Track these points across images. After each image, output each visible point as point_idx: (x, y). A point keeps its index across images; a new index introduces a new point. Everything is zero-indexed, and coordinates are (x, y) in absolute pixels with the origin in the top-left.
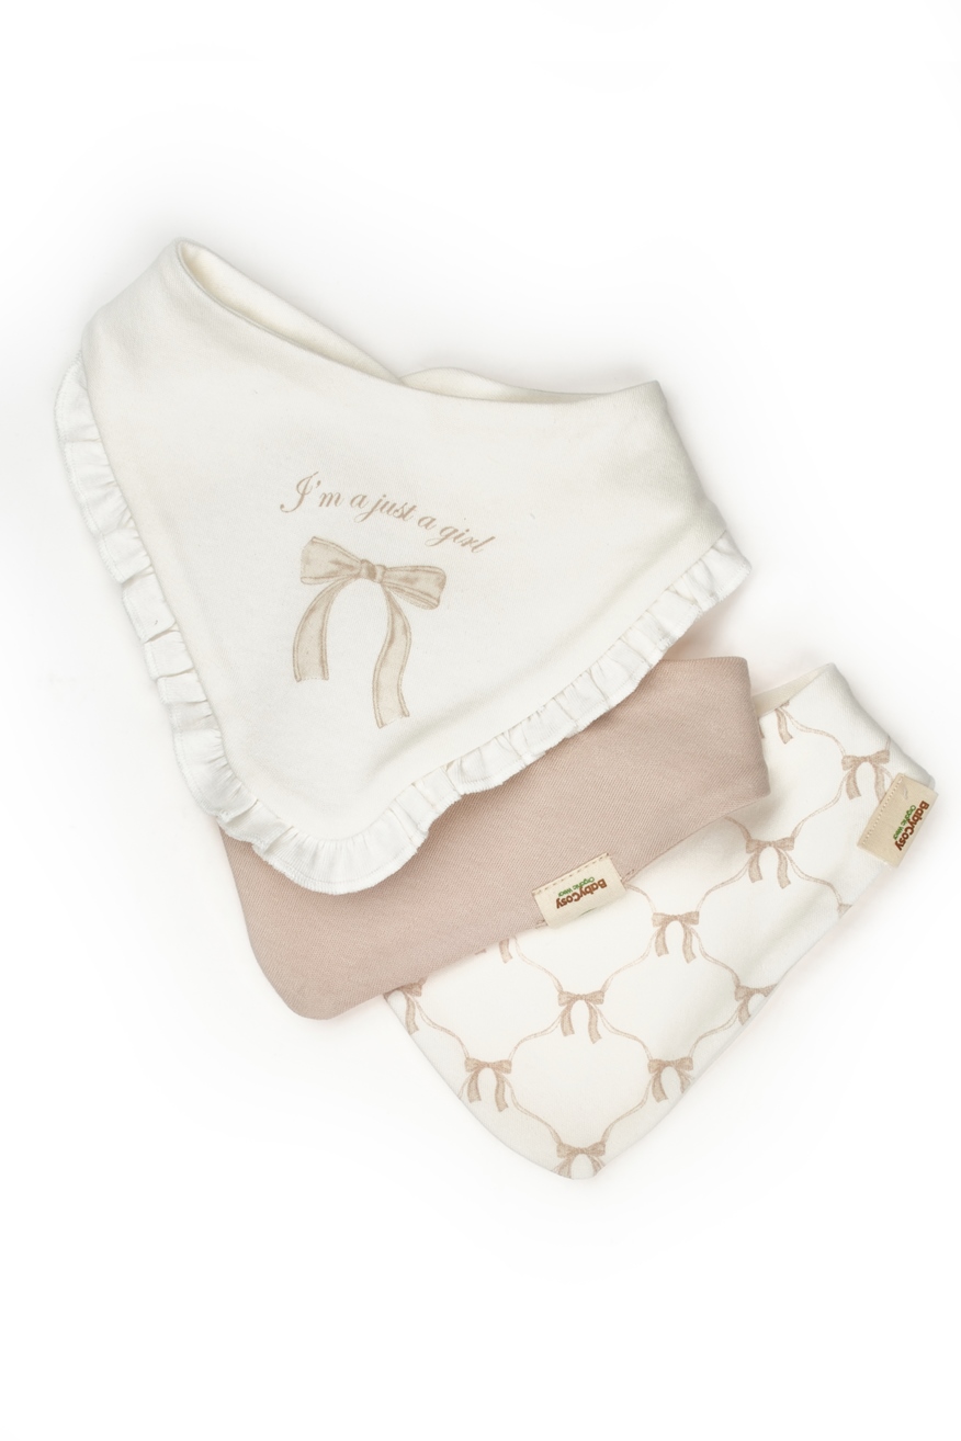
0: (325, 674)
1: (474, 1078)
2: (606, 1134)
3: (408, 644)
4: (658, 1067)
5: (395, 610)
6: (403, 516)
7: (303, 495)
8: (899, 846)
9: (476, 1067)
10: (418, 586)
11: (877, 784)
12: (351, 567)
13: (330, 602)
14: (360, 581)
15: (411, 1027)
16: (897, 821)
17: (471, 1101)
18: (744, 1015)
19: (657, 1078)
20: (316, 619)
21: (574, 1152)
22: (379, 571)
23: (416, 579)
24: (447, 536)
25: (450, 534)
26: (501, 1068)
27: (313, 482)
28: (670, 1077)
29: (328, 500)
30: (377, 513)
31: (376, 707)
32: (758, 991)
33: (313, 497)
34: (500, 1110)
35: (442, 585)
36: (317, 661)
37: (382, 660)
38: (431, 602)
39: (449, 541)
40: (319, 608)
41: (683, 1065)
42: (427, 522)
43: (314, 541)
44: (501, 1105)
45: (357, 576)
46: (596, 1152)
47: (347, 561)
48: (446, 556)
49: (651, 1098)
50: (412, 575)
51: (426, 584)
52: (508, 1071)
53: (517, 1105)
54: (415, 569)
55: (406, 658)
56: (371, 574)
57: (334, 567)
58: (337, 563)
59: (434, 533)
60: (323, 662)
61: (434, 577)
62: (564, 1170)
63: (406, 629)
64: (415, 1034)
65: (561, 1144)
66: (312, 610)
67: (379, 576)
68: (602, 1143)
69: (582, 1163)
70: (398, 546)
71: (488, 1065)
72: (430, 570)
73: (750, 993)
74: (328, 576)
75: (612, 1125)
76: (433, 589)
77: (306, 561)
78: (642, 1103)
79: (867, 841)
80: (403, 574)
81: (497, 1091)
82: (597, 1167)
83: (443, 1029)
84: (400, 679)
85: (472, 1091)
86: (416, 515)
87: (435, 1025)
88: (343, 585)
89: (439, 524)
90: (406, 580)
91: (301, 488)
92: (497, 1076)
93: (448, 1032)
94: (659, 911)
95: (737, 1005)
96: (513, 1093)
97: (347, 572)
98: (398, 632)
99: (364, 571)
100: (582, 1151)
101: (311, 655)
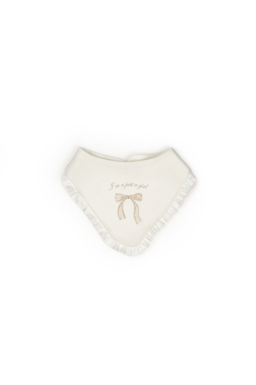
0: (125, 218)
3: (138, 209)
5: (134, 203)
6: (131, 185)
7: (112, 186)
10: (137, 197)
12: (125, 197)
13: (122, 205)
14: (127, 199)
20: (121, 208)
22: (130, 197)
23: (137, 196)
24: (140, 187)
25: (140, 186)
27: (114, 184)
29: (117, 186)
30: (126, 186)
31: (136, 221)
33: (114, 186)
35: (141, 196)
36: (123, 216)
37: (135, 212)
38: (140, 200)
39: (141, 188)
40: (121, 206)
42: (136, 185)
43: (116, 194)
45: (126, 199)
47: (124, 196)
48: (141, 191)
50: (136, 196)
51: (139, 197)
54: (136, 194)
55: (139, 211)
56: (128, 198)
57: (121, 198)
58: (122, 197)
59: (138, 187)
60: (124, 216)
61: (140, 195)
63: (137, 206)
66: (119, 207)
67: (130, 198)
70: (131, 191)
72: (139, 194)
74: (121, 200)
76: (140, 197)
77: (116, 198)
80: (134, 196)
84: (138, 215)
86: (133, 185)
88: (124, 201)
89: (138, 185)
90: (135, 197)
91: (112, 185)
97: (124, 198)
98: (136, 207)
99: (127, 198)
101: (122, 215)
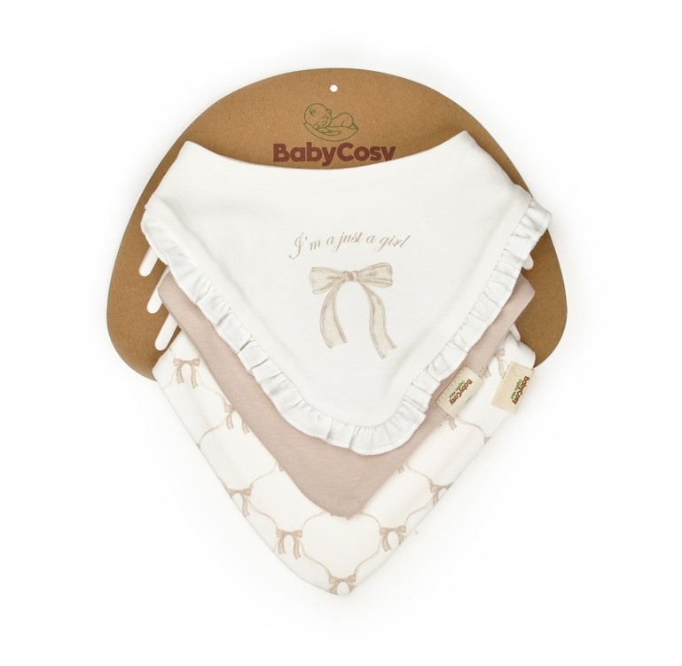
0: (344, 339)
1: (281, 541)
2: (356, 570)
3: (383, 309)
4: (385, 532)
5: (370, 293)
6: (357, 240)
7: (300, 247)
9: (283, 534)
10: (378, 276)
12: (339, 278)
13: (334, 300)
14: (346, 283)
15: (245, 513)
17: (280, 553)
18: (435, 500)
19: (385, 538)
20: (329, 311)
21: (338, 581)
22: (355, 275)
23: (376, 273)
24: (384, 243)
25: (386, 242)
26: (296, 535)
27: (303, 238)
28: (393, 537)
29: (314, 246)
30: (342, 243)
31: (377, 348)
32: (444, 487)
33: (306, 247)
34: (297, 558)
35: (390, 272)
36: (337, 334)
37: (372, 322)
38: (388, 283)
39: (387, 246)
40: (329, 304)
41: (401, 531)
42: (371, 239)
43: (313, 270)
44: (297, 555)
45: (344, 282)
46: (351, 581)
47: (336, 275)
48: (388, 255)
49: (382, 550)
50: (373, 271)
51: (382, 274)
52: (301, 537)
53: (306, 555)
54: (374, 267)
55: (384, 317)
56: (351, 278)
57: (330, 281)
58: (330, 278)
59: (377, 244)
60: (341, 334)
61: (385, 268)
62: (333, 591)
63: (379, 302)
64: (248, 517)
65: (331, 576)
66: (325, 307)
67: (355, 277)
68: (354, 575)
69: (343, 587)
70: (357, 258)
71: (289, 533)
72: (382, 265)
73: (439, 488)
74: (329, 286)
75: (359, 565)
76: (387, 276)
77: (313, 282)
78: (377, 553)
80: (368, 272)
81: (294, 548)
82: (351, 588)
83: (263, 514)
84: (385, 329)
85: (281, 547)
86: (364, 238)
87: (259, 512)
88: (338, 289)
89: (378, 238)
90: (371, 275)
91: (298, 244)
92: (295, 539)
93: (266, 515)
95: (431, 495)
96: (303, 549)
97: (338, 281)
98: (375, 305)
99: (347, 278)
100: (343, 580)
101: (333, 332)
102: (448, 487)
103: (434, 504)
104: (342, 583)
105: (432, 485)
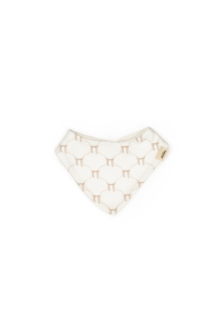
1: (94, 198)
2: (117, 207)
4: (125, 196)
8: (162, 158)
9: (95, 197)
11: (157, 148)
15: (83, 190)
16: (161, 154)
17: (94, 202)
18: (139, 186)
19: (125, 197)
21: (112, 210)
26: (99, 196)
28: (127, 197)
32: (142, 182)
34: (99, 204)
41: (129, 195)
44: (99, 203)
46: (115, 210)
49: (124, 201)
52: (100, 197)
53: (102, 203)
62: (110, 213)
64: (84, 191)
65: (109, 209)
68: (117, 209)
69: (113, 212)
71: (97, 196)
73: (141, 183)
75: (118, 206)
78: (123, 202)
79: (157, 157)
81: (98, 200)
82: (116, 213)
83: (88, 190)
85: (94, 200)
92: (98, 198)
93: (90, 191)
94: (123, 170)
95: (138, 185)
96: (101, 201)
100: (113, 210)
102: (143, 183)
103: (139, 187)
104: (113, 211)
105: (138, 182)
